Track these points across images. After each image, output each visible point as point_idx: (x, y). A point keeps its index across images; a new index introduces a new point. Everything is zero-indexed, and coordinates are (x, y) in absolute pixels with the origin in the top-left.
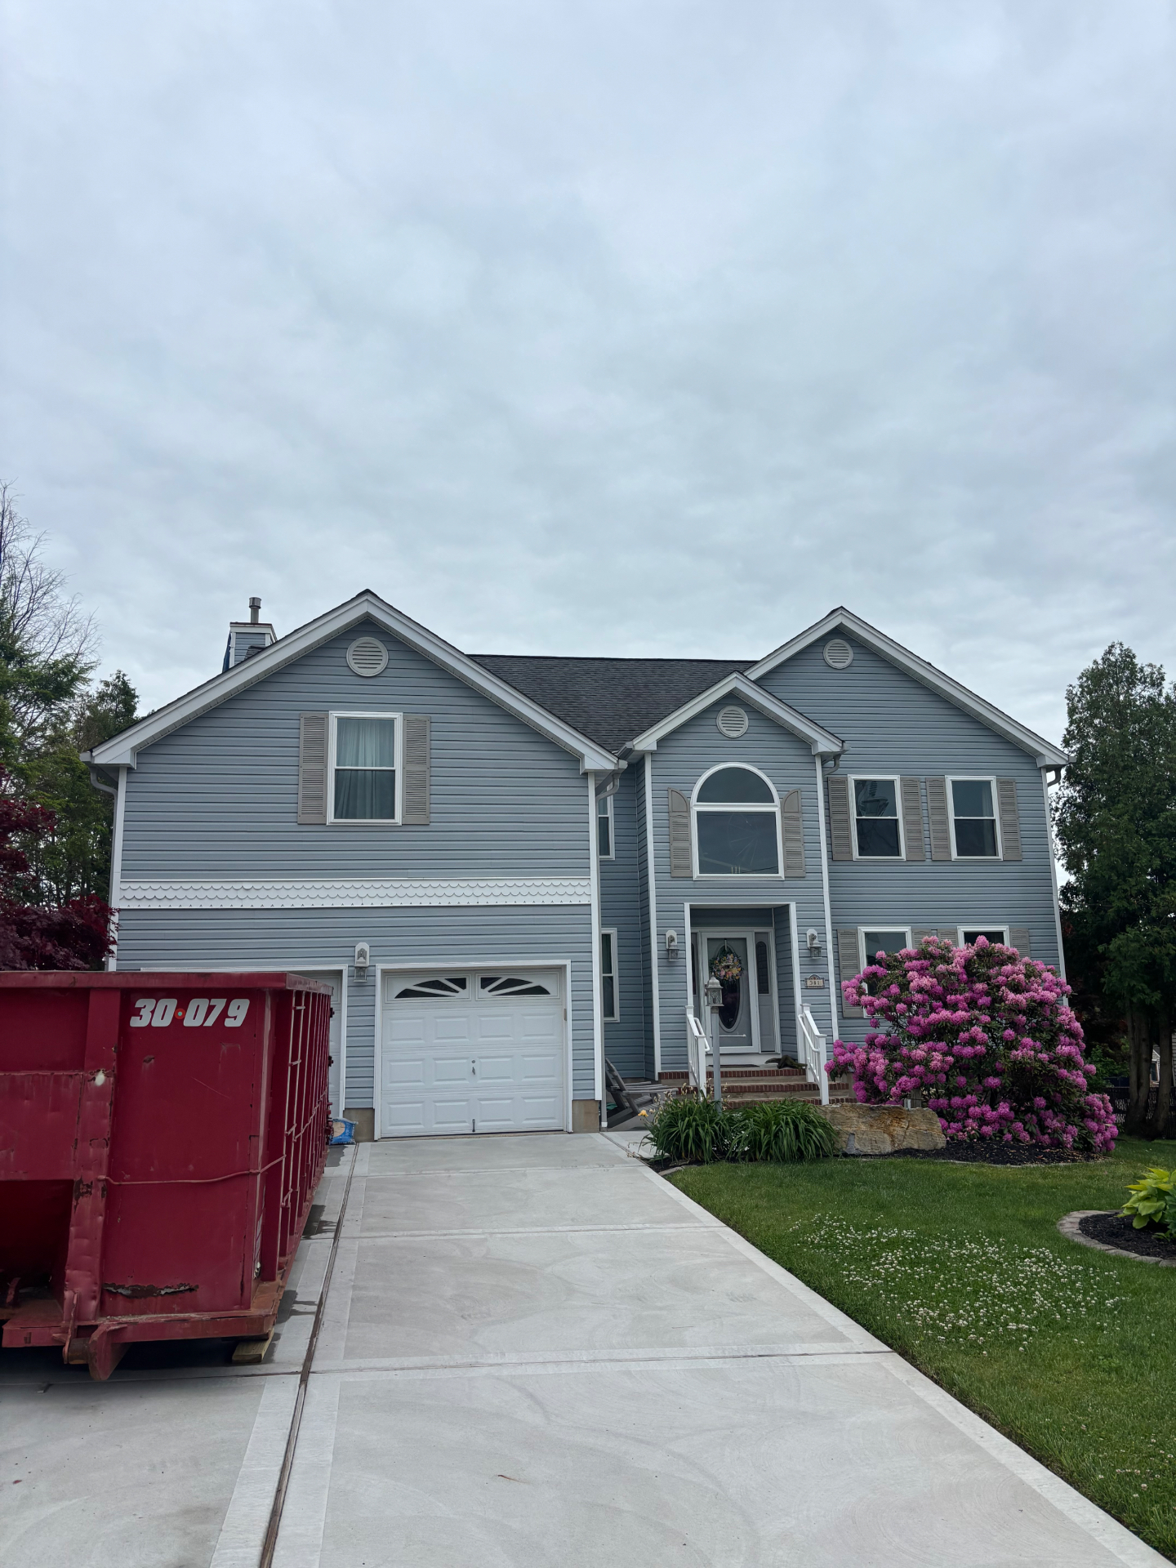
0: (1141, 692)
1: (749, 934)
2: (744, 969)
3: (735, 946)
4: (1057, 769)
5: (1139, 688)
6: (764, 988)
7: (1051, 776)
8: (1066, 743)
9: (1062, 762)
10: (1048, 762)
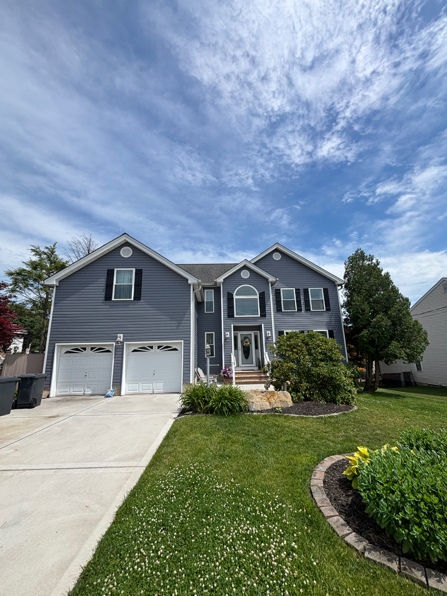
0: (367, 263)
1: (252, 333)
2: (251, 343)
3: (249, 336)
4: (341, 285)
5: (366, 261)
6: (256, 348)
7: (340, 287)
8: (345, 277)
9: (342, 283)
10: (338, 283)
